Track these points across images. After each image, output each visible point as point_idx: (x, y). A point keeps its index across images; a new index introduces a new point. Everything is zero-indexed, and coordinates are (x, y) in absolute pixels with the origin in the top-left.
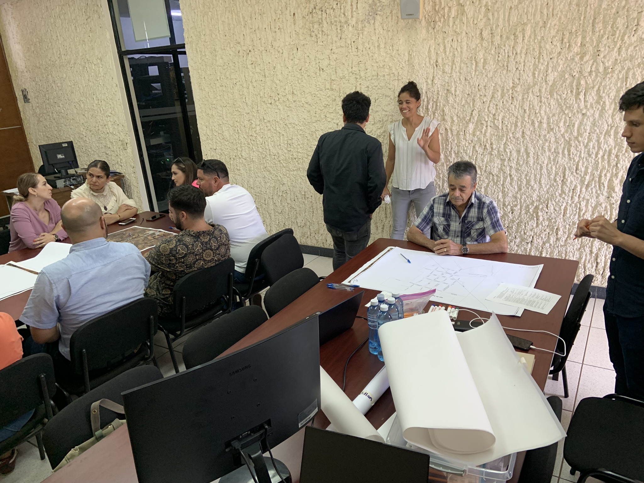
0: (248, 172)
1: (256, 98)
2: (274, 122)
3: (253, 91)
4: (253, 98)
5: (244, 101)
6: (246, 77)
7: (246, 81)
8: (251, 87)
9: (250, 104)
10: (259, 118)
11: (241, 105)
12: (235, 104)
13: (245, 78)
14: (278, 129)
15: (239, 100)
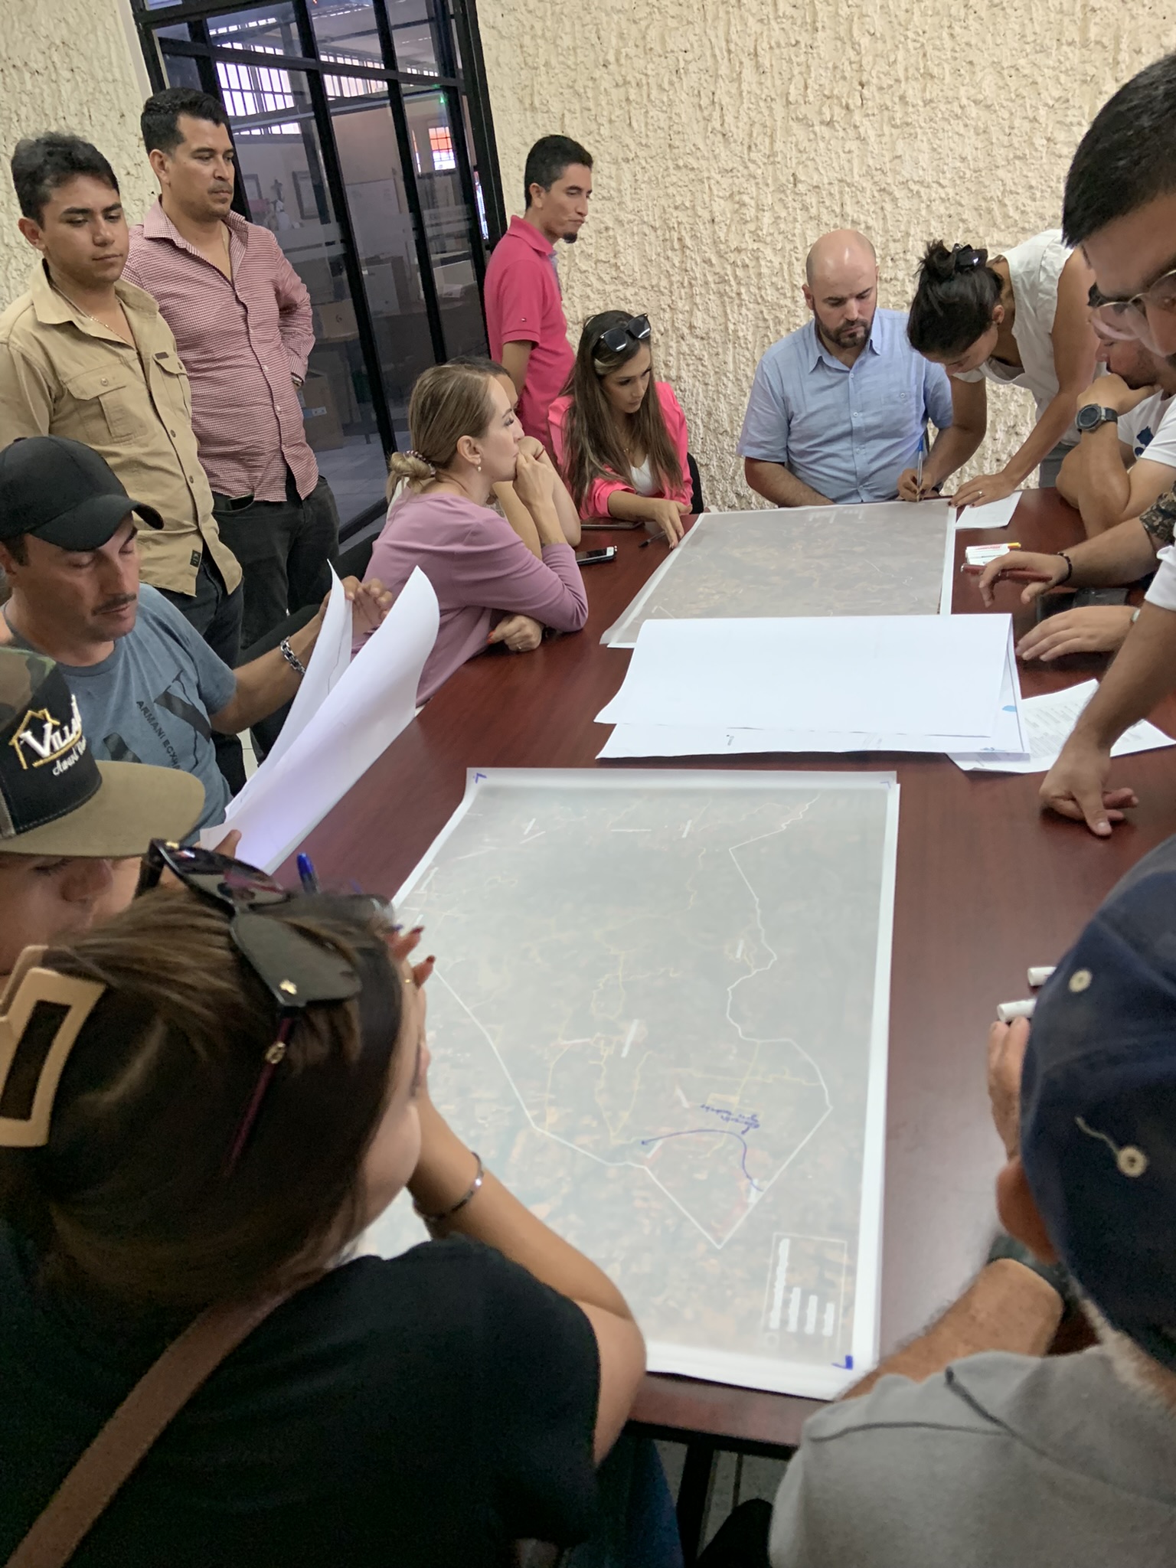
0: (712, 380)
1: (766, 112)
2: (835, 189)
3: (755, 88)
4: (752, 114)
5: (718, 127)
6: (734, 37)
7: (729, 51)
8: (749, 74)
9: (739, 133)
10: (776, 179)
11: (701, 146)
12: (677, 143)
13: (728, 42)
14: (848, 209)
15: (695, 127)
